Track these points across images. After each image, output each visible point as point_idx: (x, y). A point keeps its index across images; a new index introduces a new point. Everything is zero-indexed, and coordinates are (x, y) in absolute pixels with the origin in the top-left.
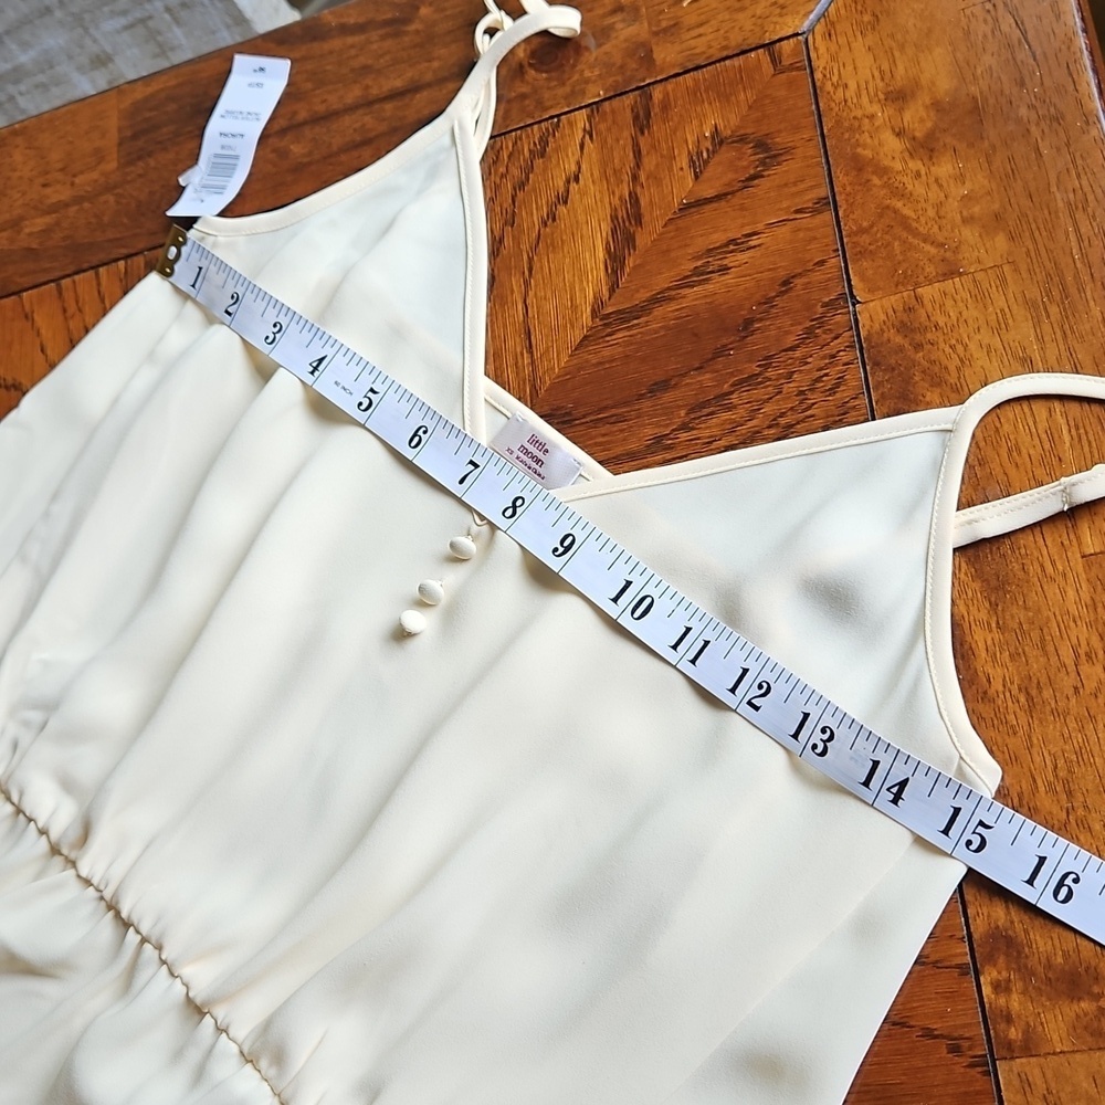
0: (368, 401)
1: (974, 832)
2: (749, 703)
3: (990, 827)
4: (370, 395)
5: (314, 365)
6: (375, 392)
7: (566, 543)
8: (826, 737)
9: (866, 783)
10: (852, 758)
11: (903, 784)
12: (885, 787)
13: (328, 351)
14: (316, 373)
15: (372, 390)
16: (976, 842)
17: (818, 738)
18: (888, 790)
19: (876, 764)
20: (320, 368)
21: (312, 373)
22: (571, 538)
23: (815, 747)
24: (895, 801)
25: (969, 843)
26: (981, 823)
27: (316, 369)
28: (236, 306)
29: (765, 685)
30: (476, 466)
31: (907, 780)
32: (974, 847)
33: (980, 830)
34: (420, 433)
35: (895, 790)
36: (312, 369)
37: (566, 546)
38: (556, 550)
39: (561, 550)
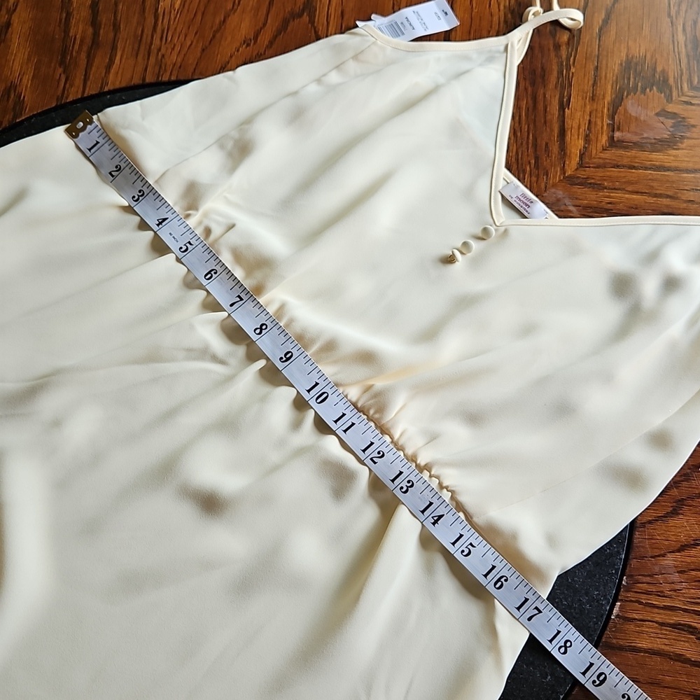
0: (186, 247)
1: (466, 547)
2: (371, 459)
3: (475, 547)
4: (188, 245)
5: (160, 221)
6: (191, 244)
7: (288, 356)
8: (409, 485)
9: (423, 512)
10: (419, 498)
11: (440, 517)
12: (432, 516)
13: (169, 215)
14: (160, 226)
15: (189, 243)
16: (466, 551)
17: (404, 484)
18: (433, 517)
19: (431, 504)
20: (163, 224)
21: (158, 225)
22: (290, 354)
23: (402, 488)
24: (434, 524)
25: (463, 551)
26: (471, 544)
27: (160, 223)
28: (118, 173)
29: (382, 453)
30: (241, 299)
31: (443, 515)
32: (464, 554)
33: (470, 547)
34: (212, 273)
35: (435, 518)
36: (158, 223)
37: (288, 357)
38: (281, 358)
39: (284, 359)
